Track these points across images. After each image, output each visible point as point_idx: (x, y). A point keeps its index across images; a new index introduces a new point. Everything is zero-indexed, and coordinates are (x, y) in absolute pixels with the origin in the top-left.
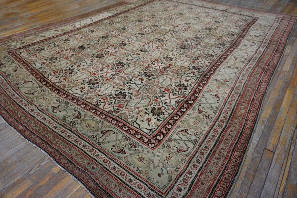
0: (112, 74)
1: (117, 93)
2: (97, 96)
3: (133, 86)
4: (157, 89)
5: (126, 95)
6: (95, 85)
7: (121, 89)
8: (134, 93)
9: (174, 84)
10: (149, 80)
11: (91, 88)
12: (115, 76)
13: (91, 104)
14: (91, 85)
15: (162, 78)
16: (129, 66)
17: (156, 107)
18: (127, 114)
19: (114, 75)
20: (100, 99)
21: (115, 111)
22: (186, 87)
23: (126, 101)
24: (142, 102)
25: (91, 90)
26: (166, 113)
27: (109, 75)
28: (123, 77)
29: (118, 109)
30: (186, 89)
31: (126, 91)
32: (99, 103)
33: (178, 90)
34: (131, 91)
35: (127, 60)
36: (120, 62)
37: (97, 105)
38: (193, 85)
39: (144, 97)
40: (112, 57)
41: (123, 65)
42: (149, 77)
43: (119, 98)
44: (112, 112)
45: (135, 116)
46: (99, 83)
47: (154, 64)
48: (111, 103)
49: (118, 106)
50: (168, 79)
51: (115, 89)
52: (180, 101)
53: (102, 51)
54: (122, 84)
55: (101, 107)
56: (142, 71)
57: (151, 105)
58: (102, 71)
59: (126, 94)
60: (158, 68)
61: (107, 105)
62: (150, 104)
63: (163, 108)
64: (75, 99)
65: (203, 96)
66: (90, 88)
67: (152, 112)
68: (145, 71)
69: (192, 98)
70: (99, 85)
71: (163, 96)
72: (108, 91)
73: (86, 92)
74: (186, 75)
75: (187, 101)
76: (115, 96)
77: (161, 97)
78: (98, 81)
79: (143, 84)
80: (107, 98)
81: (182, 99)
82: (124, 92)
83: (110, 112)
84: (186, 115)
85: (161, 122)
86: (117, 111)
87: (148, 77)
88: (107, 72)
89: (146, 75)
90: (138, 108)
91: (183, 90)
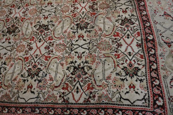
0: (45, 48)
1: (72, 71)
2: (55, 89)
3: (80, 50)
4: (107, 40)
5: (83, 68)
6: (40, 74)
7: (72, 62)
8: (88, 60)
9: (117, 24)
10: (89, 31)
11: (40, 81)
12: (51, 48)
13: (58, 104)
14: (36, 77)
15: (99, 21)
16: (53, 25)
17: (125, 65)
18: (105, 93)
19: (49, 48)
20: (62, 91)
21: (90, 97)
22: (130, 20)
23: (90, 76)
24: (106, 67)
25: (41, 84)
26: (140, 67)
27: (43, 51)
28: (60, 44)
29: (91, 93)
30: (133, 24)
31: (79, 62)
32: (65, 98)
33: (126, 29)
34: (83, 59)
35: (46, 18)
36: (40, 26)
37: (66, 102)
38: (135, 14)
39: (103, 59)
40: (26, 24)
41: (46, 27)
42: (86, 28)
43: (79, 76)
44: (88, 100)
45: (115, 90)
46: (42, 68)
47: (78, 8)
48: (78, 88)
49: (88, 89)
50: (106, 20)
51: (65, 67)
52: (140, 42)
53: (8, 20)
54: (67, 55)
55: (71, 101)
56: (73, 25)
57: (118, 65)
58: (31, 49)
59: (82, 65)
60: (84, 10)
61: (75, 94)
62: (116, 64)
63: (133, 62)
64: (35, 108)
65: (156, 23)
66: (37, 82)
67: (127, 75)
68: (76, 23)
69: (147, 31)
70: (44, 71)
71: (120, 45)
72: (60, 73)
73: (38, 89)
74: (119, 5)
75: (147, 39)
76: (74, 76)
77: (119, 48)
78: (39, 66)
79: (88, 41)
80: (67, 85)
81: (139, 38)
82: (78, 65)
83: (87, 101)
84: (160, 58)
85: (145, 81)
86: (91, 95)
87: (85, 30)
88: (38, 48)
89: (82, 29)
90: (109, 78)
91: (132, 26)
